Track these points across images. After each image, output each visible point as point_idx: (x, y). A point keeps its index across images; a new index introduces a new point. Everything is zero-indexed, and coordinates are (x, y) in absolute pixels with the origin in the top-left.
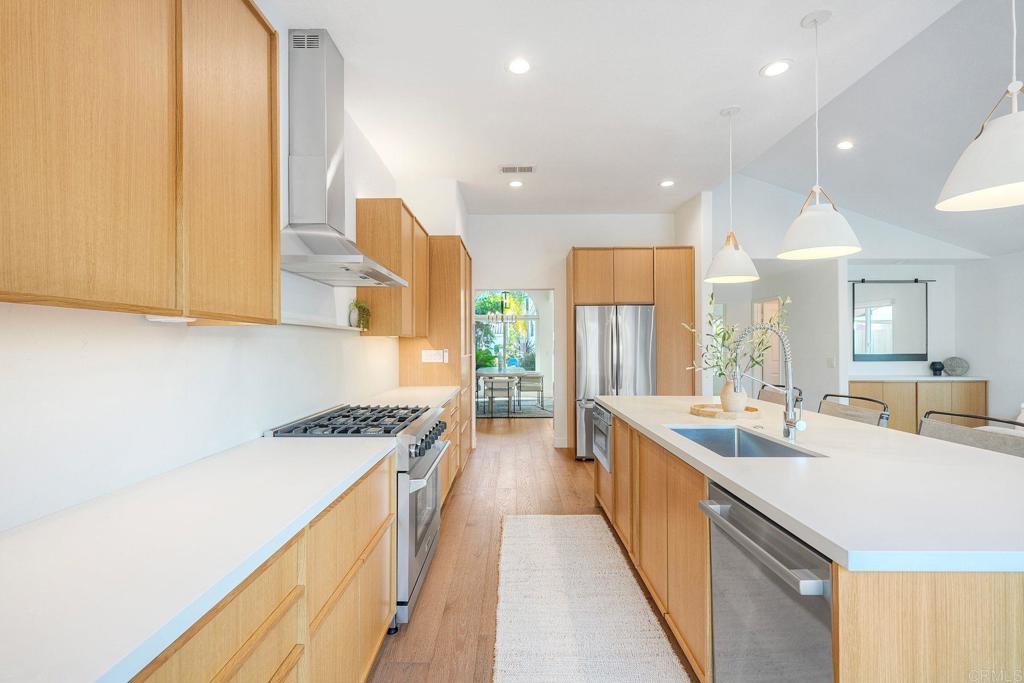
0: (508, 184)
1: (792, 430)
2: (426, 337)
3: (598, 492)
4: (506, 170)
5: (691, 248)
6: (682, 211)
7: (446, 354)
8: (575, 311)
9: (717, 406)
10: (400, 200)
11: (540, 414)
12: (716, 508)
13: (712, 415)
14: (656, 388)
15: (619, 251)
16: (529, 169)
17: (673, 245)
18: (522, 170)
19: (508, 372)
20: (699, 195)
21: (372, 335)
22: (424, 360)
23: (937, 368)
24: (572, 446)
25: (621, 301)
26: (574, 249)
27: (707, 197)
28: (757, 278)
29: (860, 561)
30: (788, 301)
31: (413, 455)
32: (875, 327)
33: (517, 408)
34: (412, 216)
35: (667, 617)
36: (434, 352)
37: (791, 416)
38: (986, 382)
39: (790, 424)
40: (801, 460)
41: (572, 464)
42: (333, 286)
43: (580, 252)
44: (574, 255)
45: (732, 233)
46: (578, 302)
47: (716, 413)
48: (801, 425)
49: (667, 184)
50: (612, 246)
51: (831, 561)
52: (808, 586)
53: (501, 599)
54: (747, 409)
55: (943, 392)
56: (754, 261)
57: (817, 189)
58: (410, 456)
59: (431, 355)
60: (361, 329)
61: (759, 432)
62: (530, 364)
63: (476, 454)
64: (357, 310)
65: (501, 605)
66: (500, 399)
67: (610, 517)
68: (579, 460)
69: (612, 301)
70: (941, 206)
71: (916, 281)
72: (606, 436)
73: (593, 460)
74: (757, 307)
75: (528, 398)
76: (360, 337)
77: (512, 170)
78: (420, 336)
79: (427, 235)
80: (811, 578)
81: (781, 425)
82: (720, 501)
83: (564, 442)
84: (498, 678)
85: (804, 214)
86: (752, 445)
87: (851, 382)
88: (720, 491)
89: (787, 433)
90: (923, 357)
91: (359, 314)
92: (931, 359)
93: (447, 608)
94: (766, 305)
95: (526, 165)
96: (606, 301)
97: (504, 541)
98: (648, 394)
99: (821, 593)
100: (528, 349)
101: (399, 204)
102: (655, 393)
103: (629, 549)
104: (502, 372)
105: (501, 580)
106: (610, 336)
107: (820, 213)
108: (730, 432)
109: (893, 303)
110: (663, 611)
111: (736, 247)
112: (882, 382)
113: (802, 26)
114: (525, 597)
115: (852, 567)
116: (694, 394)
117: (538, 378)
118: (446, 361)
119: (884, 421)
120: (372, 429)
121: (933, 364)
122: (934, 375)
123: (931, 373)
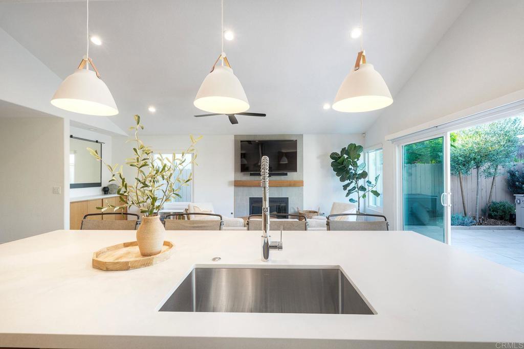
23: (106, 191)
71: (97, 142)
90: (99, 185)
92: (104, 185)
112: (87, 201)
121: (104, 188)
122: (105, 194)
123: (103, 193)
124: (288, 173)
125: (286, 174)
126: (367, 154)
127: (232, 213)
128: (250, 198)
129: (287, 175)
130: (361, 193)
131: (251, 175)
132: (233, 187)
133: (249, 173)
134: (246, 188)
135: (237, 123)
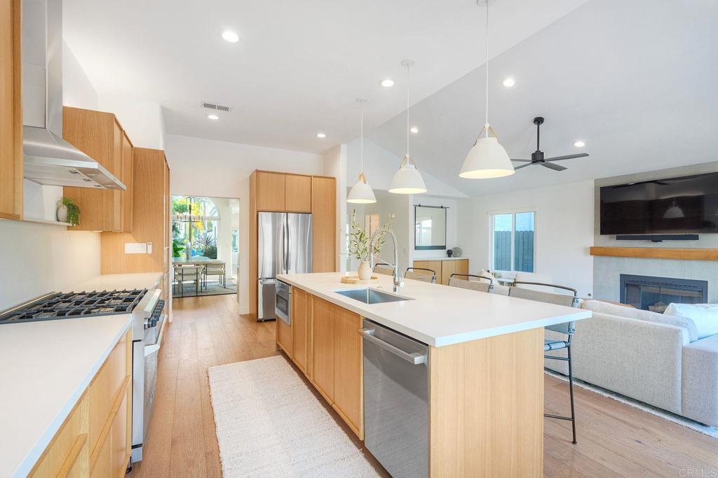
0: (207, 116)
1: (397, 287)
2: (130, 232)
3: (279, 341)
4: (206, 105)
5: (334, 178)
6: (329, 154)
7: (150, 247)
8: (258, 216)
9: (355, 277)
10: (113, 115)
11: (222, 292)
12: (368, 332)
13: (354, 282)
14: (311, 269)
15: (290, 176)
16: (226, 109)
17: (322, 175)
18: (220, 108)
19: (193, 261)
20: (340, 145)
21: (82, 229)
22: (126, 252)
23: (450, 253)
24: (255, 312)
25: (290, 210)
26: (257, 171)
27: (344, 147)
28: (375, 201)
29: (440, 342)
30: (393, 216)
31: (147, 327)
32: (424, 231)
33: (204, 288)
34: (121, 129)
35: (334, 406)
36: (139, 244)
37: (397, 280)
38: (468, 260)
39: (397, 284)
40: (402, 303)
41: (255, 324)
42: (42, 184)
43: (261, 174)
44: (257, 175)
45: (363, 174)
46: (259, 209)
47: (355, 281)
48: (402, 284)
49: (321, 135)
50: (284, 172)
51: (427, 345)
52: (418, 360)
53: (218, 424)
54: (372, 278)
55: (451, 264)
56: (373, 190)
57: (408, 156)
58: (145, 328)
59: (133, 247)
60: (69, 224)
61: (380, 290)
62: (212, 253)
63: (173, 327)
64: (65, 207)
65: (219, 429)
66: (189, 282)
67: (290, 356)
68: (260, 321)
69: (283, 210)
70: (462, 175)
71: (442, 207)
72: (287, 301)
73: (274, 320)
74: (368, 217)
75: (212, 280)
76: (67, 232)
77: (213, 107)
78: (127, 231)
79: (132, 146)
80: (418, 356)
81: (392, 286)
82: (369, 328)
83: (246, 309)
84: (227, 474)
85: (401, 169)
86: (377, 297)
87: (414, 261)
88: (371, 323)
89: (395, 290)
90: (444, 248)
91: (69, 211)
92: (448, 248)
93: (174, 442)
94: (372, 217)
95: (224, 105)
96: (280, 210)
97: (212, 385)
98: (305, 272)
99: (422, 362)
100: (207, 242)
101: (112, 119)
102: (309, 272)
103: (305, 372)
104: (190, 261)
105: (215, 412)
106: (281, 234)
107: (408, 169)
108: (365, 290)
109: (432, 218)
110: (330, 402)
111: (365, 182)
112: (428, 261)
113: (402, 65)
114: (236, 418)
115: (437, 345)
116: (335, 271)
117: (221, 265)
118: (150, 252)
119: (434, 280)
120: (102, 310)
121: (448, 251)
122: (449, 256)
123: (447, 255)
124: (701, 236)
125: (696, 238)
127: (590, 295)
128: (621, 275)
129: (698, 239)
131: (618, 238)
132: (592, 256)
133: (615, 236)
134: (614, 260)
135: (565, 169)
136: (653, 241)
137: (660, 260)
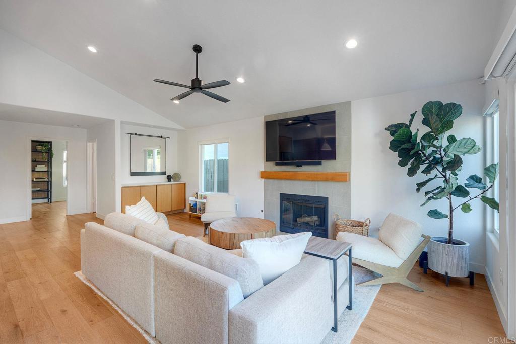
23: (169, 178)
38: (185, 184)
55: (168, 189)
71: (161, 137)
87: (123, 187)
90: (164, 173)
92: (168, 174)
121: (168, 176)
122: (169, 181)
123: (167, 180)
124: (323, 161)
125: (320, 164)
126: (489, 120)
127: (262, 211)
128: (280, 194)
130: (457, 201)
131: (277, 164)
132: (263, 179)
133: (275, 162)
134: (276, 182)
135: (228, 101)
136: (298, 166)
137: (302, 182)
